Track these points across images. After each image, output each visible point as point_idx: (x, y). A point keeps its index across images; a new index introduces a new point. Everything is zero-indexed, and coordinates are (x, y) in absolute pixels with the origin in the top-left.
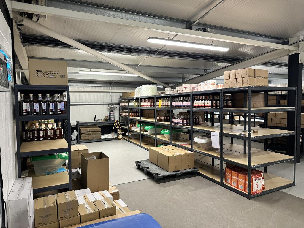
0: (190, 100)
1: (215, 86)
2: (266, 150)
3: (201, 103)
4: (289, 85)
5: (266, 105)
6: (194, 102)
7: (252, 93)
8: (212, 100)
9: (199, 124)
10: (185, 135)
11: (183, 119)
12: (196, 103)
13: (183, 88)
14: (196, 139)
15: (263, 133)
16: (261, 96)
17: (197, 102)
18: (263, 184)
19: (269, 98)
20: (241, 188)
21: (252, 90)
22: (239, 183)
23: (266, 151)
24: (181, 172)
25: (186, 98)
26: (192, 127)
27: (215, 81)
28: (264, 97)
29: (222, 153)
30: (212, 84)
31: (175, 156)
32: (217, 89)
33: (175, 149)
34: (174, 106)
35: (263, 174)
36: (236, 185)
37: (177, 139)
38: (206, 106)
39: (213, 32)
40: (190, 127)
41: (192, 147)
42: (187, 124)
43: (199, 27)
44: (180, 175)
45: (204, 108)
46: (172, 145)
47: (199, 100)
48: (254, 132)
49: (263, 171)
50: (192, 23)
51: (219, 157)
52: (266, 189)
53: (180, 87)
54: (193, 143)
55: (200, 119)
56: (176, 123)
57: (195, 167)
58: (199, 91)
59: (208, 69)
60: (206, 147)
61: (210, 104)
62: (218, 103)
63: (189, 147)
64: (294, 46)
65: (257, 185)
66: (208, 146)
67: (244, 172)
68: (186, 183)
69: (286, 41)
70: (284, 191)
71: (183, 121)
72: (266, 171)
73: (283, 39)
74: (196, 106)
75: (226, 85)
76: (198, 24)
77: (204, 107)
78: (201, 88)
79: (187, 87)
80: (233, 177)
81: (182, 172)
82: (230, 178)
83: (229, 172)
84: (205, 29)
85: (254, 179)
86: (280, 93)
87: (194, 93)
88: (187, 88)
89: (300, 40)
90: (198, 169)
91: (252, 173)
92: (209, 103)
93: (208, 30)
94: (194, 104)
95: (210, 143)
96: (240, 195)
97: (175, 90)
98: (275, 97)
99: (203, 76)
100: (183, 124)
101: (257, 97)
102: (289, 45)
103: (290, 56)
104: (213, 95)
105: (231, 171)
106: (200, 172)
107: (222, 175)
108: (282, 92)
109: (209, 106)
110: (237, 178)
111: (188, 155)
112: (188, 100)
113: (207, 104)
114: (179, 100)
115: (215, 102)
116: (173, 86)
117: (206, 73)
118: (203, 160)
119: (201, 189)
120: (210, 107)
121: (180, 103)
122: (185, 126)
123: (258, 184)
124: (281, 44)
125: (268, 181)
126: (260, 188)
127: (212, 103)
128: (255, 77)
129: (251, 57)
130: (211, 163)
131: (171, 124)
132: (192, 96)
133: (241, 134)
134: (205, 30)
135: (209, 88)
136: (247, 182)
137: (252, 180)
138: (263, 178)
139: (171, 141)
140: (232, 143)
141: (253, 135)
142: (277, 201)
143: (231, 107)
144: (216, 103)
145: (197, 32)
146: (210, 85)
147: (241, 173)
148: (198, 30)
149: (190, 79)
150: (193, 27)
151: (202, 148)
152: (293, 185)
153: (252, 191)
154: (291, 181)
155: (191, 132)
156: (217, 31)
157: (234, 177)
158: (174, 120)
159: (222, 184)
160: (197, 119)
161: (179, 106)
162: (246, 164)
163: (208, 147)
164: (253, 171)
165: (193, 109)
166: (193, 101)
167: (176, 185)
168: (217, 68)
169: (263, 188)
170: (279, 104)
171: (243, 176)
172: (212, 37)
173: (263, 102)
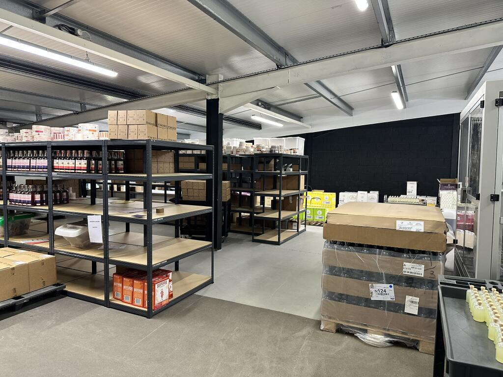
0: (46, 157)
1: (97, 133)
2: (177, 236)
3: (68, 163)
4: (208, 142)
5: (177, 170)
6: (56, 161)
7: (152, 149)
8: (89, 159)
9: (68, 203)
10: (41, 223)
11: (33, 194)
12: (58, 163)
13: (34, 133)
14: (60, 231)
15: (172, 211)
16: (169, 157)
17: (60, 161)
18: (171, 289)
19: (181, 159)
20: (138, 304)
21: (152, 146)
22: (135, 295)
23: (178, 238)
24: (26, 297)
25: (38, 153)
26: (51, 209)
27: (97, 126)
28: (173, 157)
29: (106, 252)
30: (90, 130)
31: (13, 269)
32: (100, 139)
33: (14, 254)
34: (12, 168)
35: (171, 274)
36: (129, 301)
37: (22, 234)
38: (78, 170)
39: (88, 39)
40: (47, 208)
41: (52, 246)
42: (42, 203)
43: (60, 23)
44: (25, 302)
45: (75, 172)
46: (9, 246)
47: (65, 158)
48: (158, 211)
49: (174, 269)
50: (44, 11)
51: (101, 259)
52: (175, 297)
53: (29, 130)
54: (53, 239)
55: (71, 192)
56: (16, 201)
57: (58, 282)
58: (66, 140)
59: (88, 104)
60: (80, 243)
61: (86, 166)
62: (100, 165)
63: (47, 246)
64: (213, 88)
65: (162, 293)
66: (82, 242)
67: (142, 277)
68: (38, 316)
69: (203, 78)
70: (198, 293)
71: (33, 198)
72: (177, 269)
73: (200, 75)
74: (58, 169)
75: (112, 134)
76: (57, 16)
77: (73, 171)
78: (70, 135)
79: (42, 132)
80: (124, 287)
81: (29, 297)
82: (120, 290)
83: (119, 280)
84: (73, 29)
85: (156, 285)
86: (198, 152)
87: (53, 144)
88: (42, 134)
89: (220, 80)
90: (65, 284)
91: (154, 276)
92: (83, 164)
93: (79, 32)
94: (55, 164)
95: (85, 236)
96: (136, 315)
97: (16, 134)
98: (193, 159)
99: (78, 114)
100: (34, 203)
101: (163, 156)
102: (207, 85)
103: (208, 101)
104: (90, 149)
105: (121, 279)
106: (69, 289)
107: (107, 286)
108: (201, 152)
109: (83, 170)
110: (131, 288)
111: (43, 262)
112: (42, 157)
113: (79, 166)
114: (23, 155)
115: (93, 162)
116: (15, 127)
117: (84, 111)
118: (76, 267)
119: (67, 320)
120: (86, 172)
121: (25, 162)
122: (38, 207)
123: (163, 291)
124: (196, 81)
125: (178, 283)
126: (166, 296)
127: (89, 164)
128: (156, 126)
129: (158, 94)
130: (91, 271)
131: (5, 204)
132: (49, 150)
133: (136, 216)
134: (73, 32)
135: (85, 137)
136: (146, 292)
137: (153, 287)
138: (170, 281)
139: (7, 239)
140: (128, 230)
141: (155, 216)
142: (189, 310)
143: (123, 172)
144: (96, 164)
145: (57, 30)
146: (88, 132)
147: (138, 278)
148: (59, 27)
149: (55, 116)
150: (47, 18)
151: (72, 245)
152: (211, 282)
153: (154, 304)
154: (208, 278)
155: (51, 219)
156: (97, 38)
157: (128, 288)
158: (13, 196)
159: (107, 304)
160: (63, 192)
161: (23, 167)
162: (144, 262)
163: (84, 242)
164: (157, 273)
165: (53, 174)
166: (53, 158)
167: (13, 324)
168: (104, 104)
169: (171, 296)
170: (198, 168)
171: (141, 284)
172: (84, 46)
173: (172, 165)
